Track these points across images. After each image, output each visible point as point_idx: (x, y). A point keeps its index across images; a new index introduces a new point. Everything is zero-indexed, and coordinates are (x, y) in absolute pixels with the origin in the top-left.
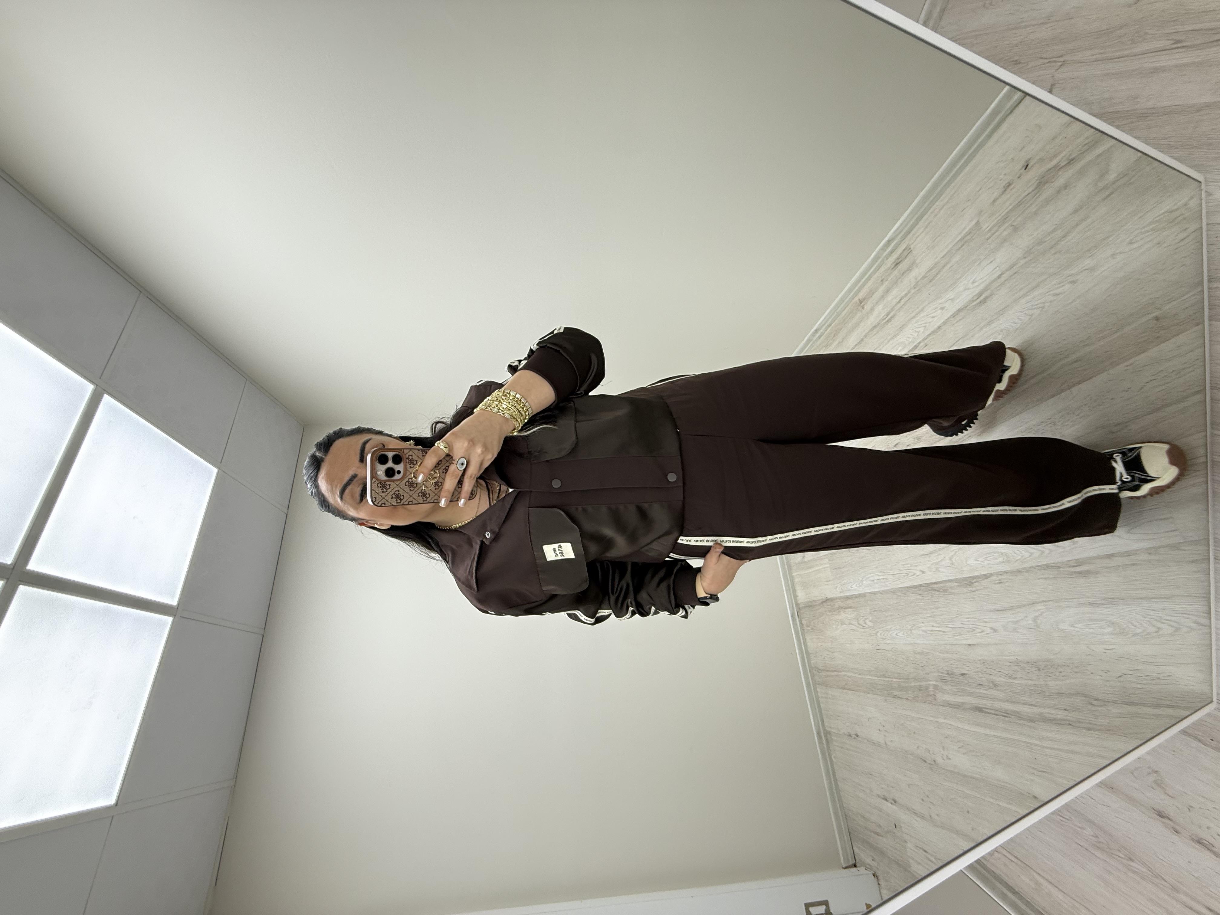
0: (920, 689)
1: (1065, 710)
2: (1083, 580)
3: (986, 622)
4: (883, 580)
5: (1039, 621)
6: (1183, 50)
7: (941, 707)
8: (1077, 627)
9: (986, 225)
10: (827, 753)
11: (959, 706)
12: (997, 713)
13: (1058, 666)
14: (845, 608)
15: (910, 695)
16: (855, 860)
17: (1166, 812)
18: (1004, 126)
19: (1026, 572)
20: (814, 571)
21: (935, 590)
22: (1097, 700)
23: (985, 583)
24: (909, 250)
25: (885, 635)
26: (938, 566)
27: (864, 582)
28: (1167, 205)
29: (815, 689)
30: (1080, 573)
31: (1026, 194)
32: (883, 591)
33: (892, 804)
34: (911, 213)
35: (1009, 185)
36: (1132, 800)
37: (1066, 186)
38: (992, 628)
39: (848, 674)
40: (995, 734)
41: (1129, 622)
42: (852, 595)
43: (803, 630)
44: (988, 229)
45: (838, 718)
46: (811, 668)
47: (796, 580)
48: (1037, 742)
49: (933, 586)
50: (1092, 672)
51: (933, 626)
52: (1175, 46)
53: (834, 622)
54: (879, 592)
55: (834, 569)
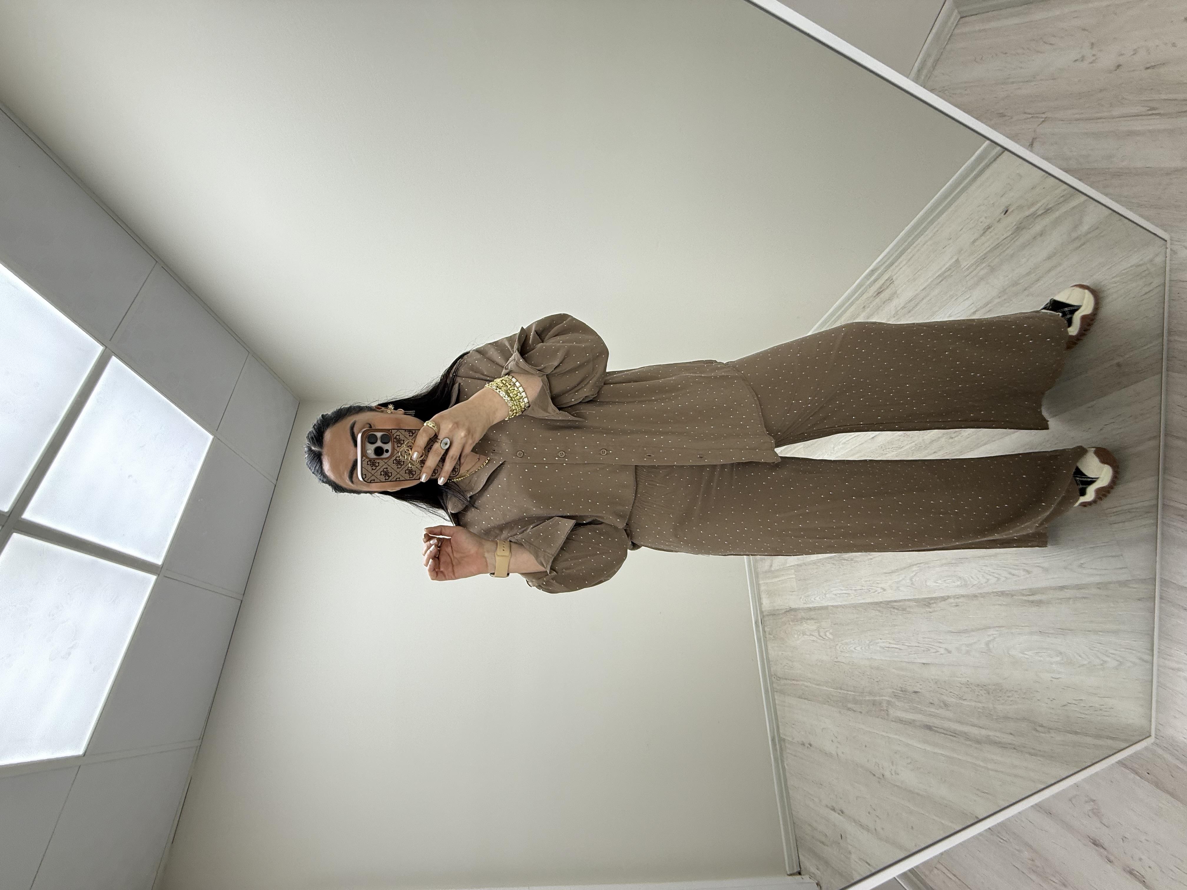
0: (874, 703)
1: (1011, 734)
2: (1034, 609)
3: (940, 643)
4: (845, 595)
5: (991, 646)
6: (1158, 117)
7: (893, 723)
8: (1026, 654)
9: (965, 264)
10: (780, 759)
11: (910, 723)
12: (945, 732)
13: (1007, 690)
15: (864, 709)
16: (800, 868)
17: (1101, 841)
18: (988, 173)
19: (981, 597)
20: (779, 581)
21: (894, 608)
22: (1042, 726)
23: (942, 604)
24: (891, 281)
25: (844, 648)
26: (899, 585)
27: (827, 596)
28: (1134, 260)
29: (773, 696)
30: (1032, 602)
31: (1005, 237)
32: (844, 605)
33: (839, 814)
34: (895, 246)
35: (989, 228)
36: (1069, 827)
37: (1042, 234)
38: (946, 649)
39: (806, 684)
40: (943, 753)
41: (1077, 653)
42: (815, 607)
43: (766, 637)
44: (967, 267)
45: (793, 726)
46: (770, 676)
47: (763, 588)
48: (982, 764)
49: (893, 604)
50: (1039, 698)
51: (890, 643)
52: (1150, 112)
53: (796, 632)
54: (841, 606)
55: (799, 580)
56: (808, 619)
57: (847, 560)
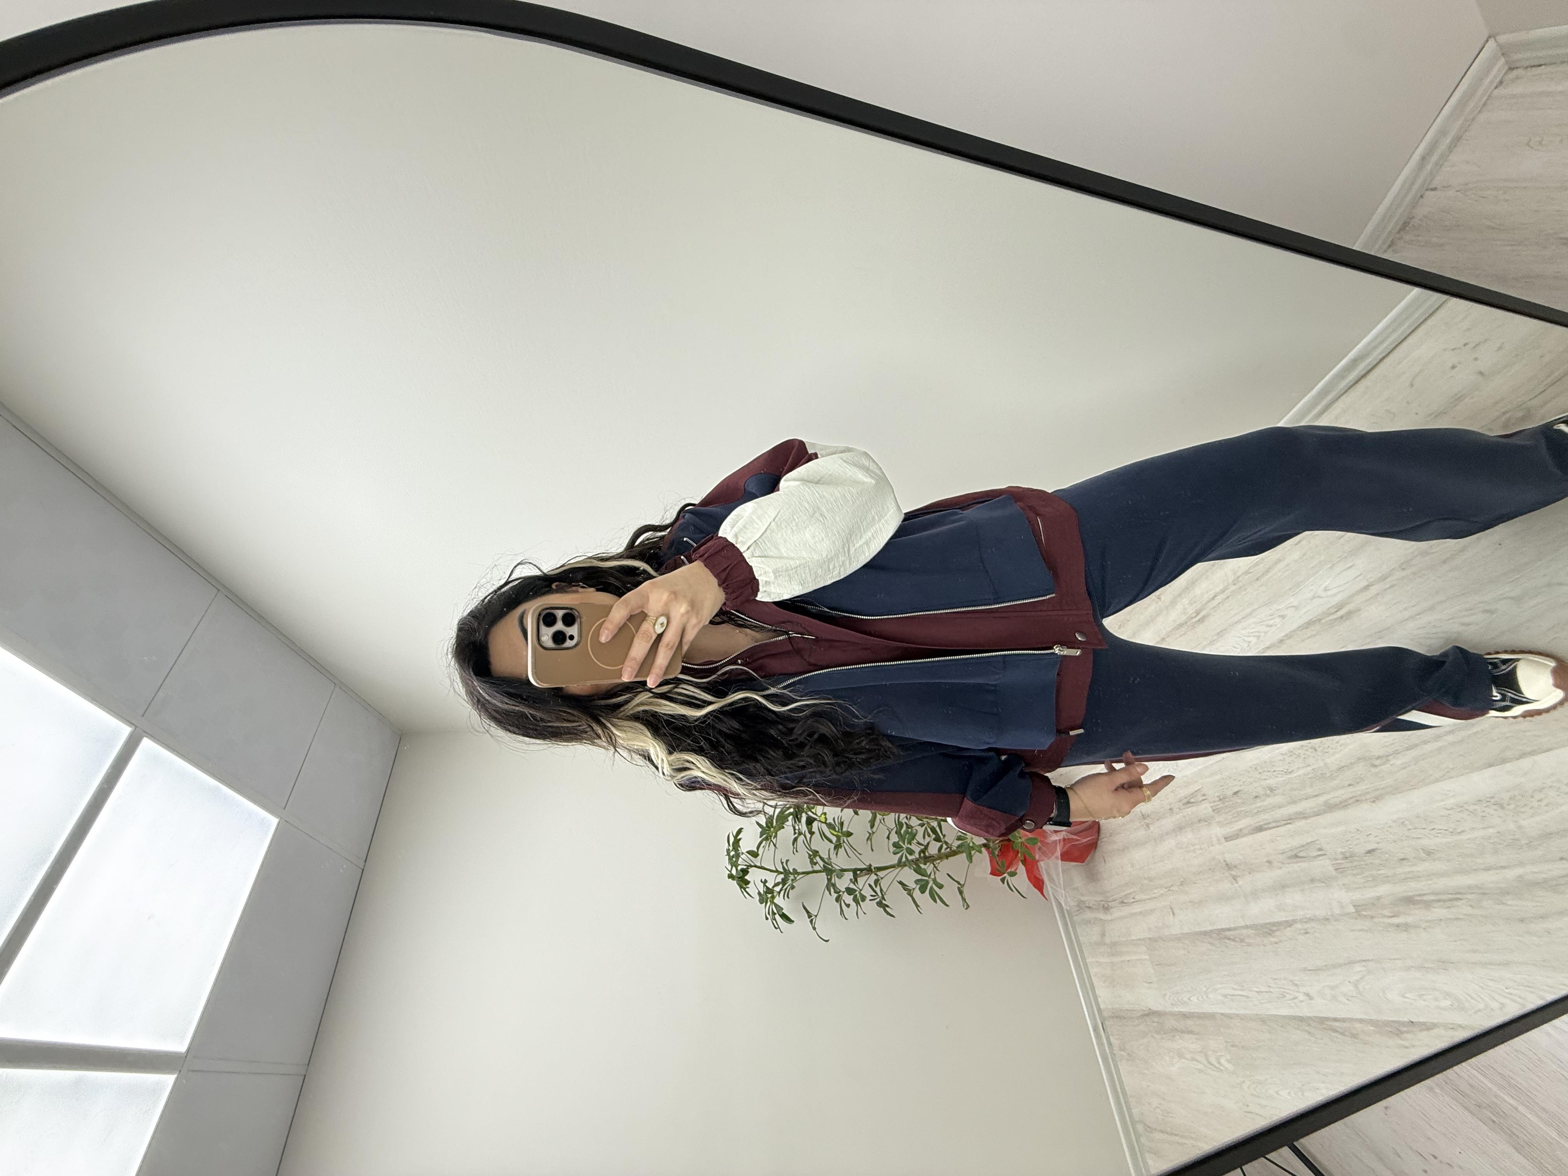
4: (1242, 998)
14: (1182, 1033)
20: (1124, 965)
23: (1425, 1036)
25: (1259, 1090)
26: (1335, 993)
27: (1209, 996)
32: (1244, 1016)
42: (1193, 1013)
43: (1114, 1055)
46: (1134, 1121)
47: (1095, 970)
49: (1330, 1023)
53: (1166, 1051)
54: (1237, 1015)
55: (1156, 965)
56: (1182, 1032)
57: (1234, 940)
